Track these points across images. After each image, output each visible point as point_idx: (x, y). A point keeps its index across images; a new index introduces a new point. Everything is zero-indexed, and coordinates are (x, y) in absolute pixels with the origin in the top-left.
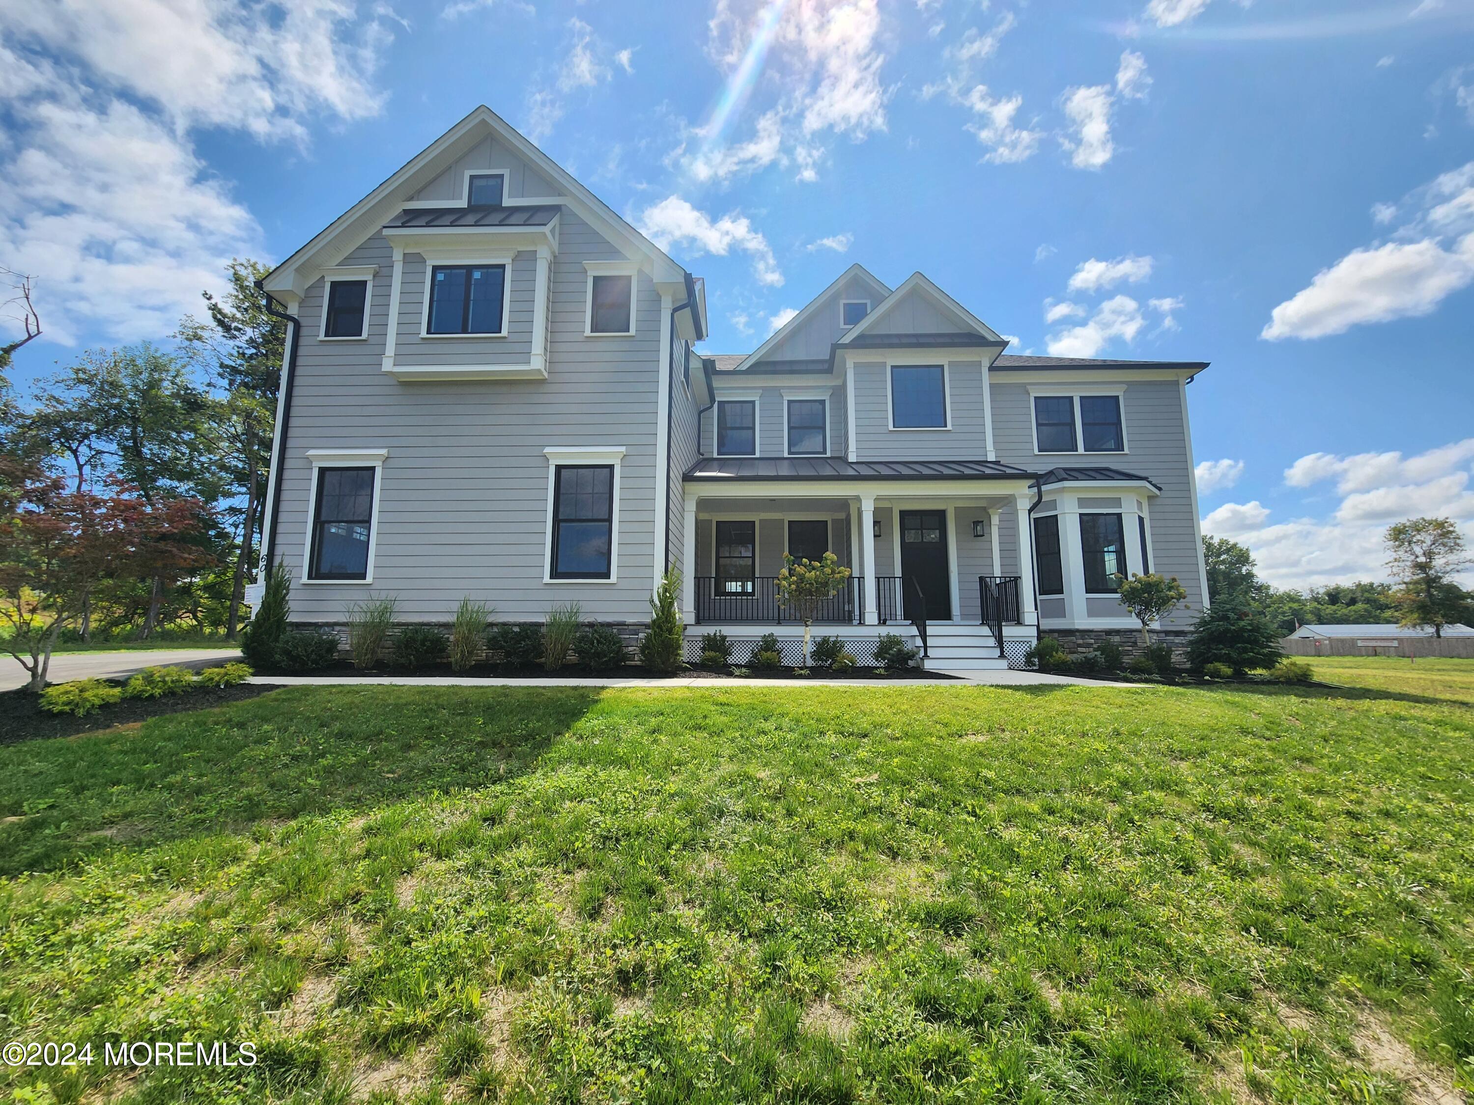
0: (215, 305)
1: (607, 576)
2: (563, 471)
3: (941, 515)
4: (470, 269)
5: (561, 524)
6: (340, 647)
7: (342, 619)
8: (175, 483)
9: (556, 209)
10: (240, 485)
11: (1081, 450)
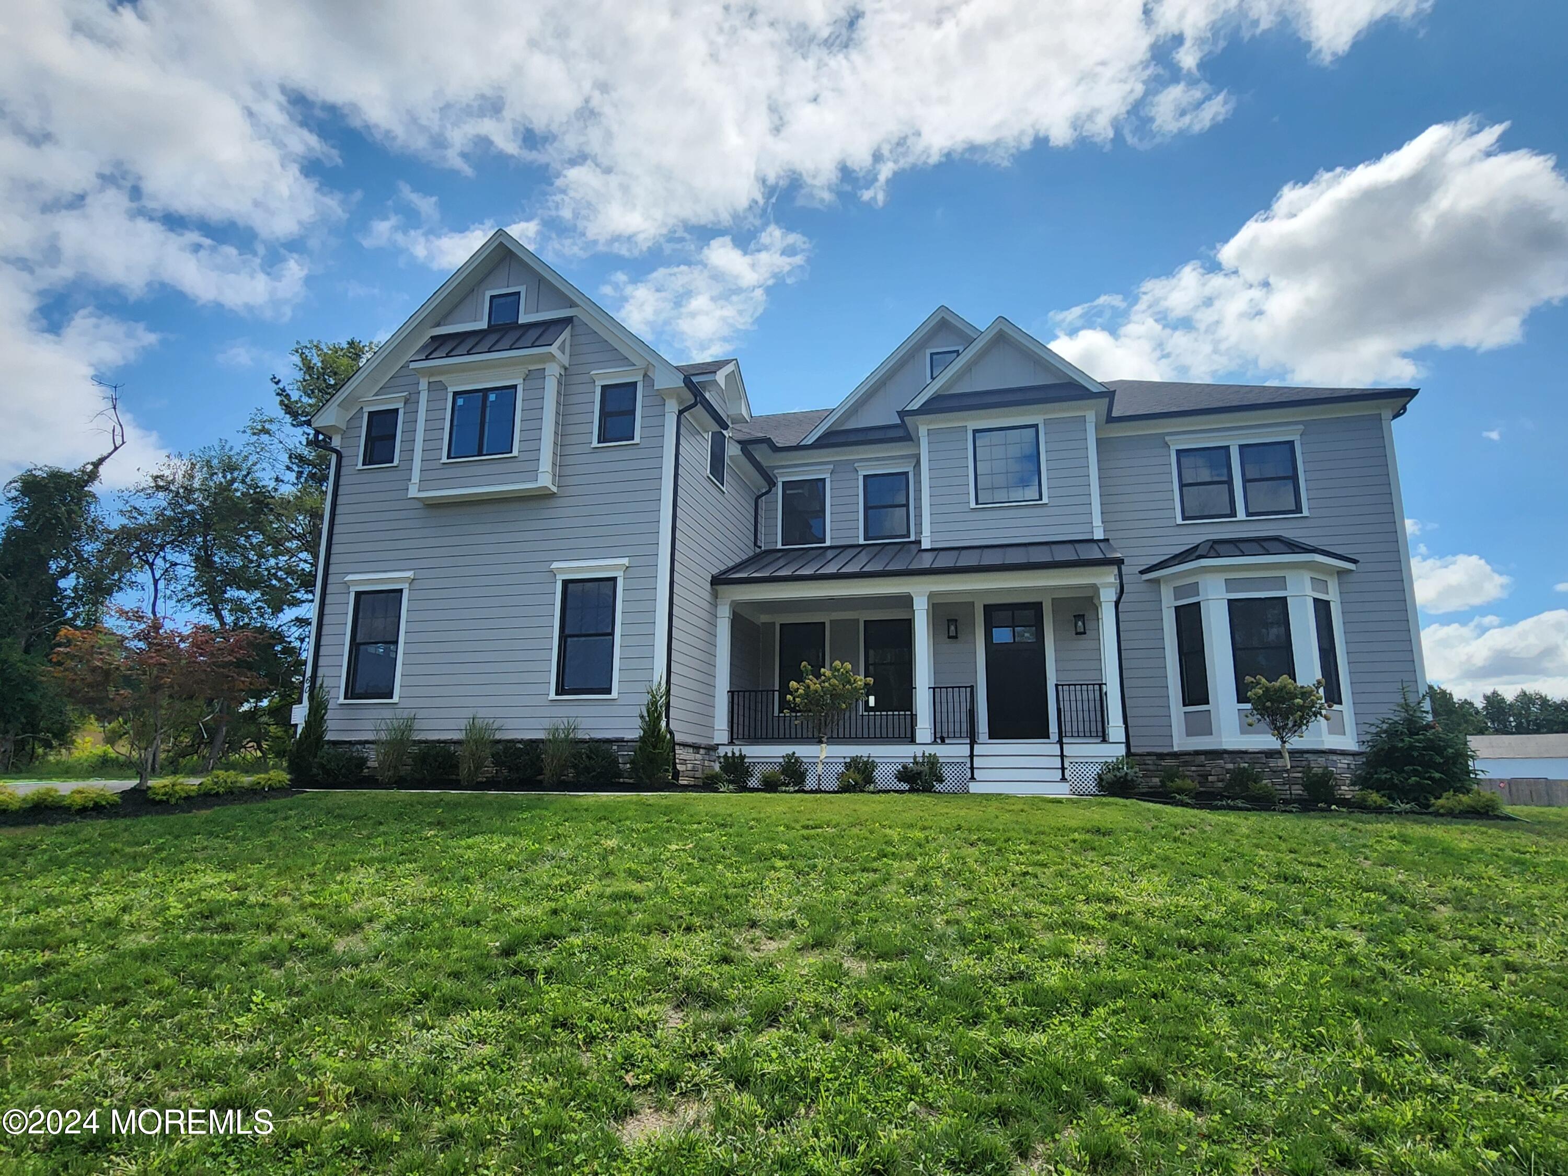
0: (283, 390)
1: (608, 691)
2: (570, 585)
3: (1037, 607)
4: (486, 391)
5: (569, 639)
6: (369, 764)
7: (370, 736)
8: (243, 594)
9: (568, 321)
10: (306, 592)
11: (1241, 515)
